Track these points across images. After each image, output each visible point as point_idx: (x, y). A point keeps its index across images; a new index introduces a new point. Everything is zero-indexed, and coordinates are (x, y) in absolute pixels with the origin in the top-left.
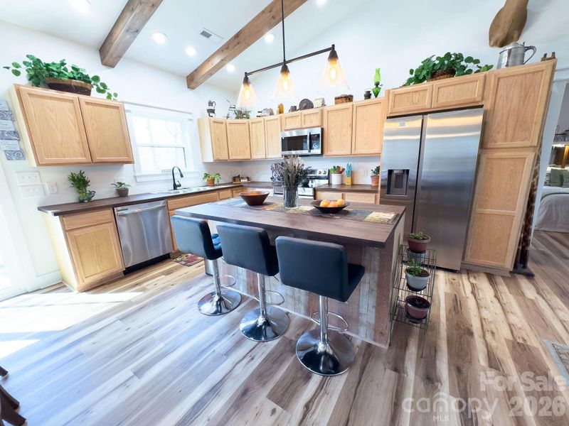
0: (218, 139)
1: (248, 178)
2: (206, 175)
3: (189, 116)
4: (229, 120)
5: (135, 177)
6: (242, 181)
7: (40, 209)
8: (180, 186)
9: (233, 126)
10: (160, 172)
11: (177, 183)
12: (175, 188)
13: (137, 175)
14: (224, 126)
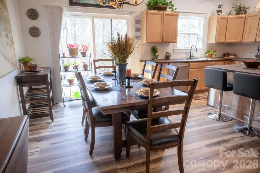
0: (221, 29)
1: (235, 55)
2: (208, 52)
3: (205, 16)
4: (231, 16)
5: (174, 50)
6: (230, 57)
7: (141, 61)
8: (193, 56)
9: (232, 20)
10: (184, 48)
11: (192, 55)
12: (190, 58)
13: (174, 49)
14: (225, 21)
